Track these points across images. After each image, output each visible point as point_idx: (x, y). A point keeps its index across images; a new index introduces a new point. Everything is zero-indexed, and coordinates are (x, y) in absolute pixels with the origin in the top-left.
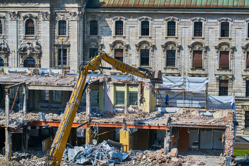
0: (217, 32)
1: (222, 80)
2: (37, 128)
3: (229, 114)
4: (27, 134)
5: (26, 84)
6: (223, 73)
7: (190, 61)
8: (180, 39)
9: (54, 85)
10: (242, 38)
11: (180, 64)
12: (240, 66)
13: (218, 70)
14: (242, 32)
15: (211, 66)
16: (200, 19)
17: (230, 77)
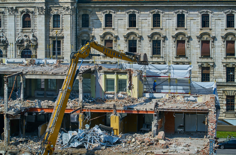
0: (198, 23)
1: (204, 67)
2: (33, 115)
3: (212, 99)
4: (24, 120)
5: (23, 73)
6: (205, 60)
7: (175, 50)
8: (164, 30)
9: (49, 74)
10: (221, 28)
11: (165, 53)
12: (221, 54)
13: (200, 58)
14: (221, 23)
15: (193, 54)
16: (183, 11)
17: (212, 64)
